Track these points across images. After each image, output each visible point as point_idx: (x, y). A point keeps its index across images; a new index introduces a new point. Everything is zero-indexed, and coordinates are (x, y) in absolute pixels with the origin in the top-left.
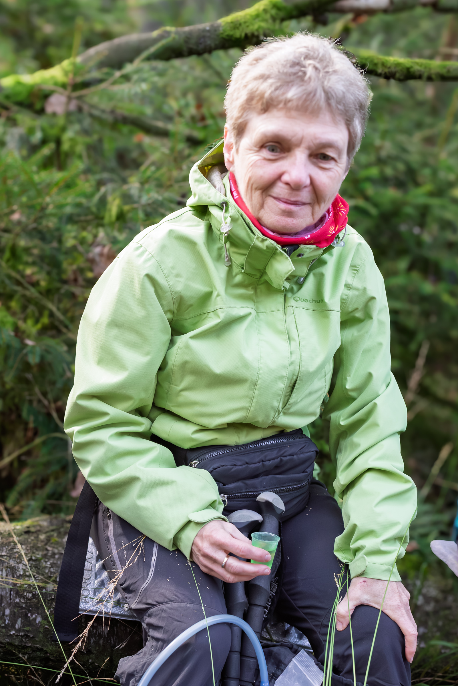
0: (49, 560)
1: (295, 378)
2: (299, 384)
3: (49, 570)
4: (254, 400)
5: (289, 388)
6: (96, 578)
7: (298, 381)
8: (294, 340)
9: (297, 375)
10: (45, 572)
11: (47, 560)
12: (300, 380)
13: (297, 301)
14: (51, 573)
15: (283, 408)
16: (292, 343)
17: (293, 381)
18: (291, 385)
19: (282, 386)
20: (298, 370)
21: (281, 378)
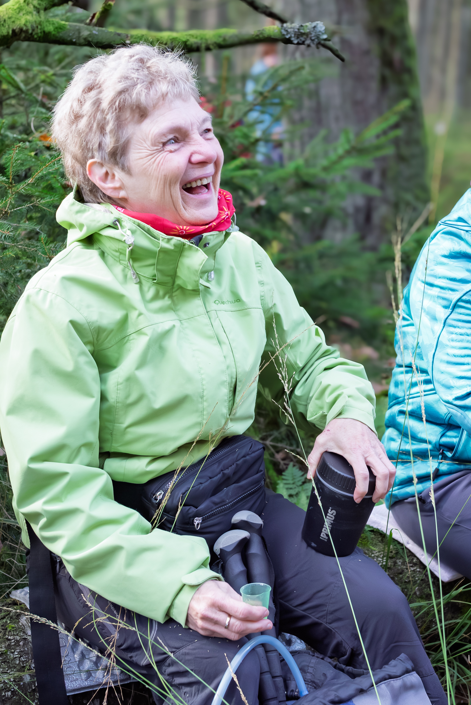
0: (15, 650)
1: (234, 380)
2: (239, 386)
3: (19, 660)
4: (205, 413)
5: (231, 392)
6: (74, 653)
7: (238, 384)
8: (224, 343)
9: (235, 377)
10: (16, 664)
11: (13, 651)
12: (240, 382)
13: (218, 304)
14: (23, 662)
15: (230, 415)
16: (223, 346)
17: (233, 385)
18: (232, 389)
19: (225, 391)
20: (235, 373)
21: (223, 383)
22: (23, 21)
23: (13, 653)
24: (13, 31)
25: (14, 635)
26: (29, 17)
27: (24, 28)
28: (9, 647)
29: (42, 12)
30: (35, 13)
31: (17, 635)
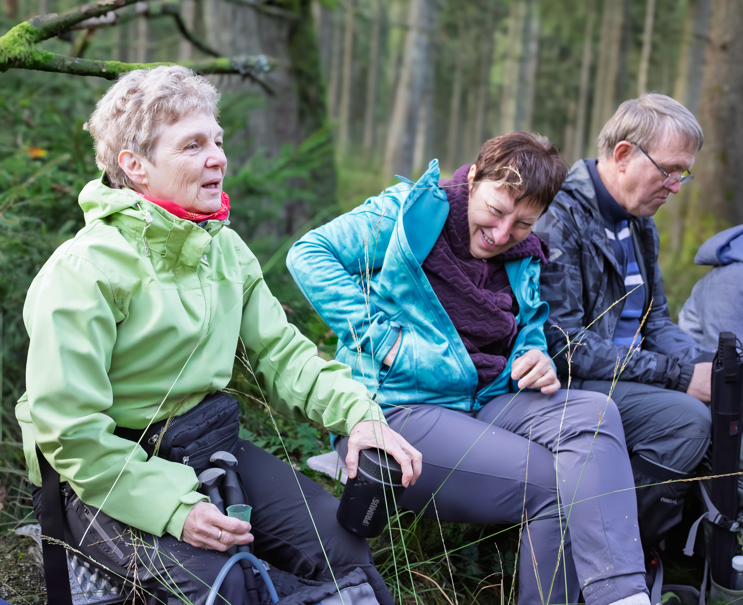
10: (27, 586)
13: (209, 280)
22: (17, 51)
23: (24, 577)
24: (9, 59)
25: (24, 562)
26: (22, 48)
27: (19, 57)
28: (21, 572)
29: (33, 44)
30: (27, 45)
31: (27, 562)
